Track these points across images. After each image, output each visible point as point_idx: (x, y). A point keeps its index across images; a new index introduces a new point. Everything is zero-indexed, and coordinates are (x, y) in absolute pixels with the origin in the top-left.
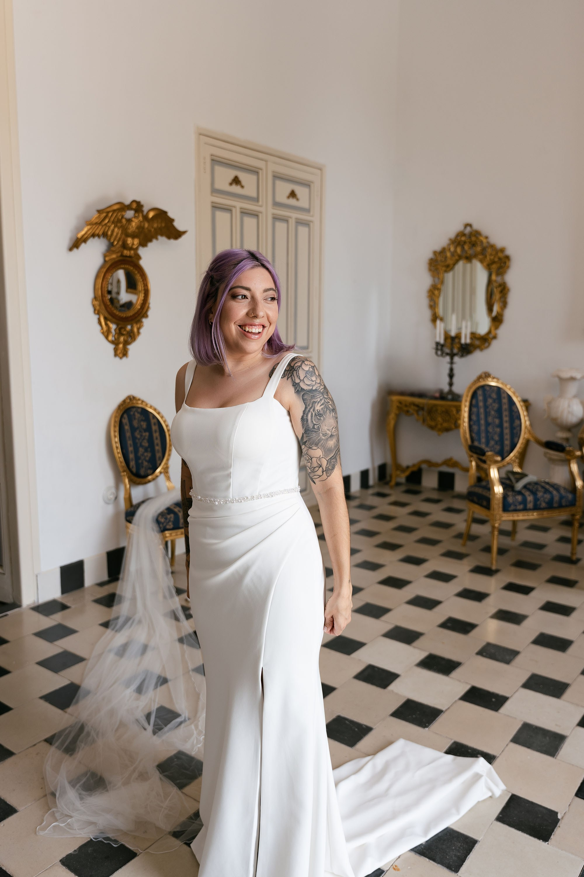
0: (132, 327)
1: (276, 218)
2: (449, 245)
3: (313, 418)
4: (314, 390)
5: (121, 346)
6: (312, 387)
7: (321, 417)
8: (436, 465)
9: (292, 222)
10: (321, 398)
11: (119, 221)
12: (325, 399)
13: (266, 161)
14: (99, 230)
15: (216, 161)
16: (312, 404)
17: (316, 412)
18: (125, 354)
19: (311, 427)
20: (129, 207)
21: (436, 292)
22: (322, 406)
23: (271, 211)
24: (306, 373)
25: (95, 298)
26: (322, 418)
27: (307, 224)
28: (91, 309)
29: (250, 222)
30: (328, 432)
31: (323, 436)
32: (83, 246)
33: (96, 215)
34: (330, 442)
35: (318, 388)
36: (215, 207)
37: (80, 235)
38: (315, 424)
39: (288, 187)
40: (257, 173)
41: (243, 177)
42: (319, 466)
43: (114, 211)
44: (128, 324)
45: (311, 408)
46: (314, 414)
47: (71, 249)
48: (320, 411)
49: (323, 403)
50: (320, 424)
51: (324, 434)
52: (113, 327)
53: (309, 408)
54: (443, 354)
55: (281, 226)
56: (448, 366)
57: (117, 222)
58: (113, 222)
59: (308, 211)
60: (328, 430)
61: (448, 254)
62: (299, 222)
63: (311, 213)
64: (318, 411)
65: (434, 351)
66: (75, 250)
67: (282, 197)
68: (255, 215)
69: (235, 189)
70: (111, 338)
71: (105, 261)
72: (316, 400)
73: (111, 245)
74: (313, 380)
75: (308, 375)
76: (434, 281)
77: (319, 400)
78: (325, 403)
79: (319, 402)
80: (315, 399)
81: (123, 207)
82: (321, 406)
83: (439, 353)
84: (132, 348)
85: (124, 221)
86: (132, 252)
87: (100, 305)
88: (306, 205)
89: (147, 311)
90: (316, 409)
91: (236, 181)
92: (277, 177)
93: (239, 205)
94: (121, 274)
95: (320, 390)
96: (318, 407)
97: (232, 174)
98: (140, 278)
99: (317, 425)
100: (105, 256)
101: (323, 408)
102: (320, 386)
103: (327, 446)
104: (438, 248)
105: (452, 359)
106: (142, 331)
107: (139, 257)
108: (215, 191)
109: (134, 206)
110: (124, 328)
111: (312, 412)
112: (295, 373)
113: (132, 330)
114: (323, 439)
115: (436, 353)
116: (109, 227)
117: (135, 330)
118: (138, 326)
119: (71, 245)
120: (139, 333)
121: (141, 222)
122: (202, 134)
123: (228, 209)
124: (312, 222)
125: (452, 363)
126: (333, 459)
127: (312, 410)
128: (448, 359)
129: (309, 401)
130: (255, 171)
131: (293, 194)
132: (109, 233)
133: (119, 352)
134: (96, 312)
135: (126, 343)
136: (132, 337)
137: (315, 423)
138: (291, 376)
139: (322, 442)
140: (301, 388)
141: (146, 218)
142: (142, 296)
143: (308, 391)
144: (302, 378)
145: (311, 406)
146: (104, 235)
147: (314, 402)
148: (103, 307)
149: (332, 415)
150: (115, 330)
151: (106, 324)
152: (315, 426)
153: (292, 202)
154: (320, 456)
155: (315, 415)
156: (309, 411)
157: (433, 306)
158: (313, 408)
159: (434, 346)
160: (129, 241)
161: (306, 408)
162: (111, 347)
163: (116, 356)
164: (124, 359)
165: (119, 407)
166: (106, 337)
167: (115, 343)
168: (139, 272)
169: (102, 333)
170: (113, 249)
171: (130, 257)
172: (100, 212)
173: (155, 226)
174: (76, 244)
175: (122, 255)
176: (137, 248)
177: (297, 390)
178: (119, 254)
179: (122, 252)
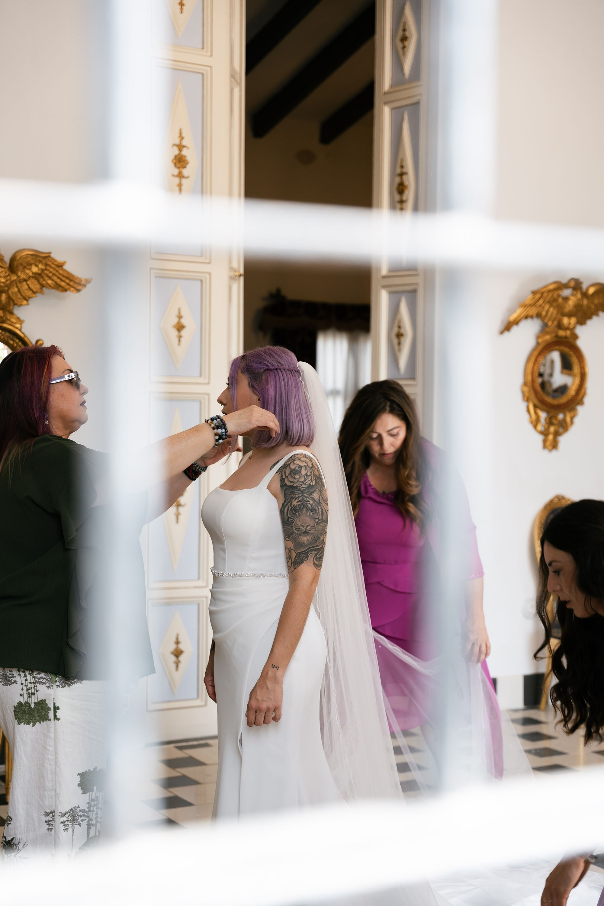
0: (565, 416)
3: (289, 511)
4: (294, 487)
5: (551, 437)
6: (293, 484)
7: (296, 512)
10: (300, 495)
11: (555, 300)
12: (304, 498)
14: (533, 311)
16: (291, 499)
17: (293, 506)
18: (555, 446)
19: (286, 520)
20: (566, 286)
22: (299, 503)
24: (291, 471)
25: (525, 384)
26: (297, 514)
28: (519, 396)
30: (301, 527)
31: (296, 530)
32: (515, 329)
33: (530, 296)
34: (303, 538)
35: (299, 486)
37: (512, 318)
38: (290, 518)
42: (289, 557)
43: (549, 291)
44: (560, 412)
45: (289, 502)
46: (290, 508)
47: (502, 333)
48: (296, 506)
49: (301, 500)
50: (295, 518)
51: (297, 529)
52: (543, 415)
57: (552, 302)
58: (548, 302)
60: (302, 526)
64: (295, 506)
66: (506, 334)
70: (540, 428)
71: (538, 344)
72: (294, 496)
73: (545, 325)
74: (296, 478)
75: (292, 473)
77: (297, 496)
78: (303, 501)
79: (296, 498)
80: (293, 495)
81: (561, 286)
82: (297, 502)
84: (563, 440)
85: (560, 300)
86: (568, 333)
87: (529, 392)
89: (583, 397)
90: (293, 504)
94: (556, 356)
95: (300, 488)
96: (295, 503)
98: (577, 361)
99: (291, 518)
100: (538, 337)
101: (300, 505)
102: (302, 485)
103: (299, 540)
106: (576, 420)
107: (576, 337)
109: (572, 284)
110: (556, 417)
111: (289, 506)
112: (284, 469)
113: (564, 420)
114: (295, 533)
116: (543, 308)
117: (568, 419)
118: (572, 414)
119: (502, 328)
120: (572, 422)
121: (579, 300)
126: (303, 554)
127: (289, 504)
129: (288, 496)
132: (544, 313)
133: (548, 443)
134: (526, 399)
135: (557, 434)
136: (564, 426)
137: (289, 516)
138: (282, 471)
139: (294, 535)
140: (285, 483)
141: (585, 295)
142: (577, 381)
143: (289, 487)
144: (287, 475)
145: (289, 500)
146: (539, 315)
147: (292, 497)
148: (533, 394)
149: (309, 513)
150: (545, 419)
151: (536, 413)
152: (289, 519)
154: (291, 548)
156: (287, 505)
158: (290, 503)
160: (565, 320)
161: (285, 501)
162: (540, 438)
163: (545, 447)
164: (554, 452)
165: (546, 507)
166: (535, 427)
167: (545, 433)
168: (575, 354)
169: (531, 422)
170: (547, 329)
171: (566, 337)
172: (534, 293)
173: (596, 301)
174: (508, 327)
175: (557, 336)
176: (574, 328)
177: (283, 485)
178: (553, 335)
179: (557, 333)
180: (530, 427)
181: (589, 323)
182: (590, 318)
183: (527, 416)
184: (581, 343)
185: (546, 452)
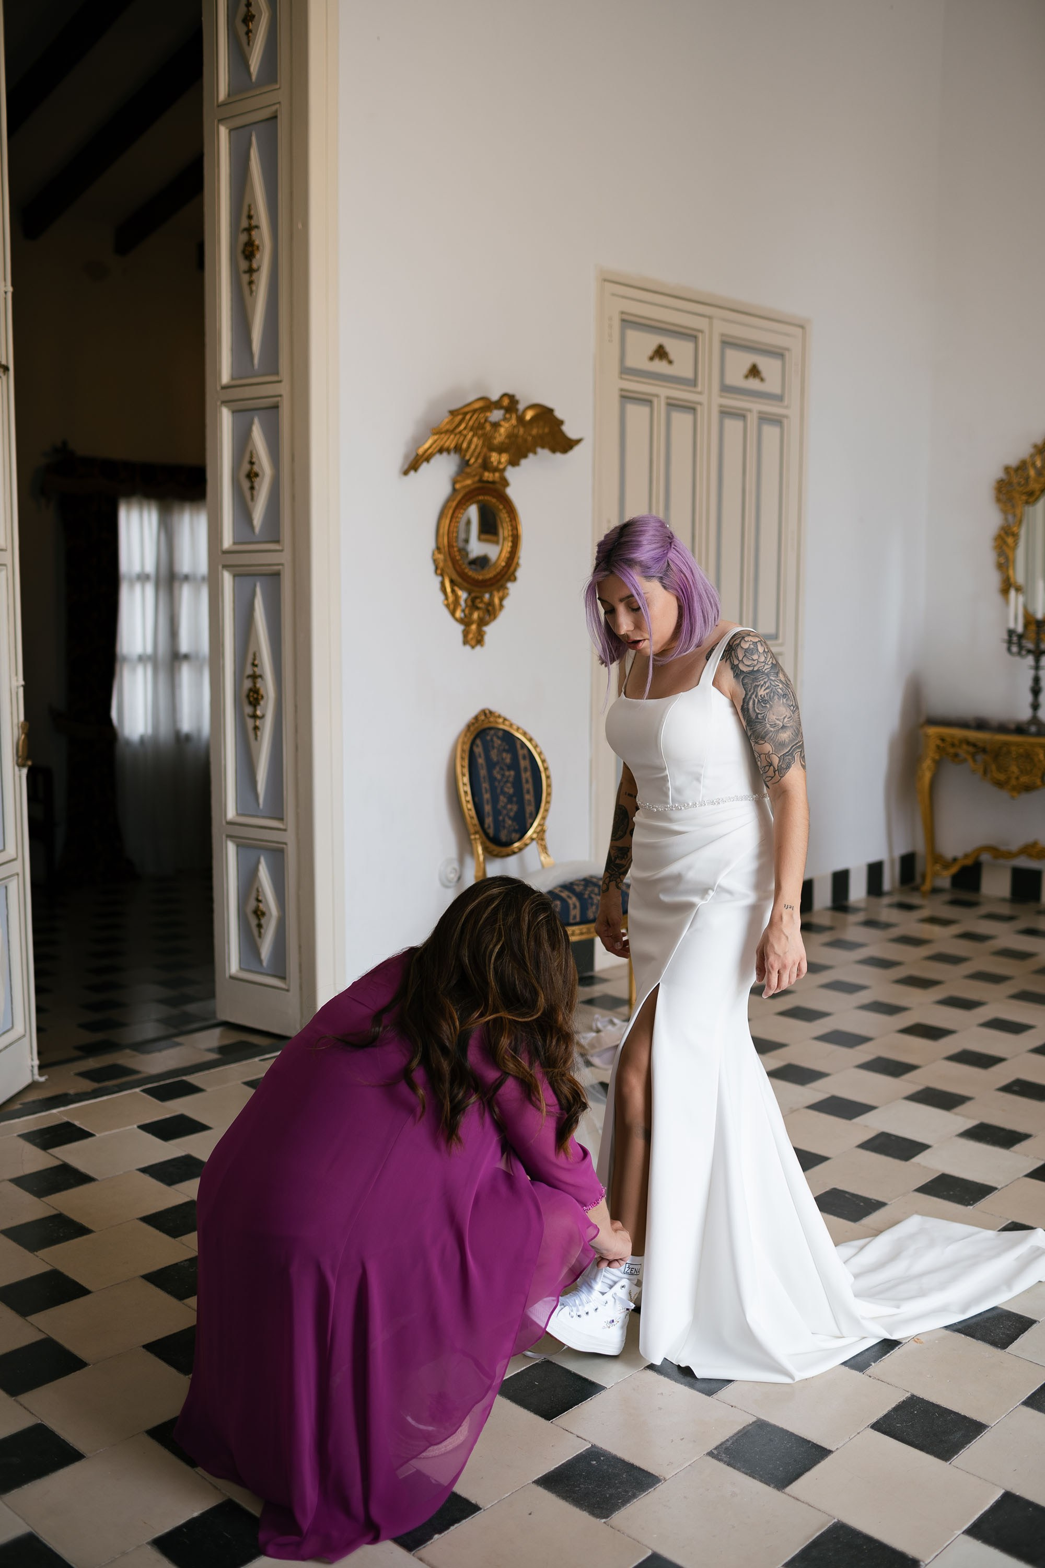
0: (492, 596)
1: (726, 413)
2: (1032, 456)
3: (756, 705)
4: (755, 671)
5: (474, 627)
6: (751, 668)
7: (766, 704)
8: (1009, 855)
9: (752, 419)
10: (766, 680)
11: (481, 426)
12: (772, 682)
13: (710, 318)
14: (450, 442)
15: (628, 322)
16: (754, 689)
17: (760, 697)
18: (479, 640)
19: (754, 718)
20: (496, 405)
21: (1010, 540)
22: (767, 691)
23: (718, 400)
24: (744, 651)
25: (438, 548)
26: (767, 705)
27: (777, 421)
28: (432, 567)
29: (682, 420)
30: (777, 722)
31: (772, 727)
32: (424, 467)
33: (448, 418)
34: (781, 735)
35: (761, 668)
36: (626, 397)
37: (421, 451)
38: (759, 713)
39: (746, 360)
40: (695, 338)
41: (672, 345)
42: (769, 765)
43: (475, 411)
44: (486, 592)
45: (753, 693)
46: (756, 700)
47: (406, 473)
48: (764, 696)
49: (768, 686)
50: (766, 713)
51: (772, 725)
52: (463, 595)
53: (750, 693)
54: (1022, 651)
55: (733, 427)
56: (1032, 673)
57: (478, 428)
58: (471, 428)
59: (779, 398)
60: (778, 720)
61: (1032, 473)
62: (764, 419)
63: (786, 403)
64: (762, 696)
65: (1005, 645)
66: (412, 473)
67: (736, 376)
68: (690, 408)
69: (659, 366)
70: (459, 614)
71: (454, 490)
72: (759, 683)
73: (465, 464)
74: (755, 660)
75: (748, 654)
76: (1006, 519)
77: (762, 682)
78: (771, 689)
79: (762, 686)
80: (757, 682)
81: (488, 405)
82: (765, 690)
83: (1015, 649)
84: (491, 631)
85: (488, 426)
86: (497, 475)
87: (445, 560)
88: (777, 390)
89: (515, 570)
90: (759, 694)
91: (660, 353)
92: (728, 343)
93: (664, 392)
94: (473, 512)
95: (764, 670)
96: (762, 692)
97: (652, 341)
98: (506, 515)
99: (761, 714)
100: (454, 483)
101: (768, 692)
102: (763, 666)
103: (778, 739)
104: (1013, 461)
105: (1037, 660)
106: (505, 603)
107: (505, 483)
108: (626, 371)
109: (505, 402)
110: (481, 598)
111: (755, 698)
112: (733, 652)
113: (490, 603)
114: (771, 731)
115: (1009, 650)
116: (465, 437)
117: (496, 601)
118: (501, 594)
119: (406, 467)
120: (501, 606)
121: (514, 426)
122: (607, 279)
123: (646, 401)
124: (786, 417)
125: (1037, 667)
126: (788, 756)
127: (754, 696)
128: (1030, 660)
129: (750, 685)
130: (691, 335)
131: (754, 372)
132: (465, 445)
133: (471, 636)
134: (439, 572)
135: (482, 623)
136: (491, 612)
137: (758, 712)
138: (730, 657)
139: (769, 735)
140: (741, 670)
141: (521, 420)
142: (508, 545)
143: (748, 673)
144: (740, 659)
145: (752, 691)
146: (458, 449)
147: (756, 685)
148: (450, 564)
150: (466, 601)
151: (453, 591)
152: (759, 715)
153: (753, 384)
154: (769, 752)
155: (757, 703)
156: (750, 698)
157: (1004, 564)
158: (755, 693)
159: (1005, 636)
160: (493, 458)
161: (746, 694)
162: (460, 628)
163: (465, 642)
164: (478, 648)
165: (469, 727)
166: (453, 613)
167: (465, 622)
168: (505, 508)
169: (447, 606)
170: (468, 470)
171: (493, 482)
172: (453, 413)
173: (534, 432)
174: (414, 464)
175: (481, 481)
176: (504, 470)
177: (737, 674)
178: (477, 478)
179: (481, 476)
180: (446, 613)
181: (524, 462)
182: (525, 456)
183: (441, 597)
184: (510, 492)
185: (468, 648)
